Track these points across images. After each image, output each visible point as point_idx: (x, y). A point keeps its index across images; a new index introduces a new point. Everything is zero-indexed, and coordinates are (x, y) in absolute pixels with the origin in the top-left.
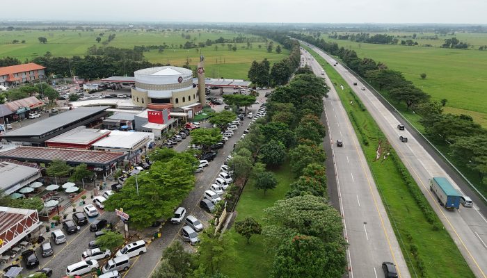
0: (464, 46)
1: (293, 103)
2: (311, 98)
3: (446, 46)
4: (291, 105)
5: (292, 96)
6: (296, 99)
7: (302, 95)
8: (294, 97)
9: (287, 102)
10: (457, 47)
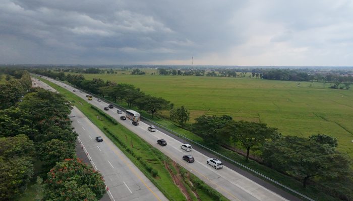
0: (144, 73)
1: (27, 133)
2: (56, 121)
3: (134, 73)
4: (22, 139)
5: (23, 123)
6: (31, 126)
7: (39, 119)
8: (27, 123)
9: (15, 133)
10: (140, 74)
